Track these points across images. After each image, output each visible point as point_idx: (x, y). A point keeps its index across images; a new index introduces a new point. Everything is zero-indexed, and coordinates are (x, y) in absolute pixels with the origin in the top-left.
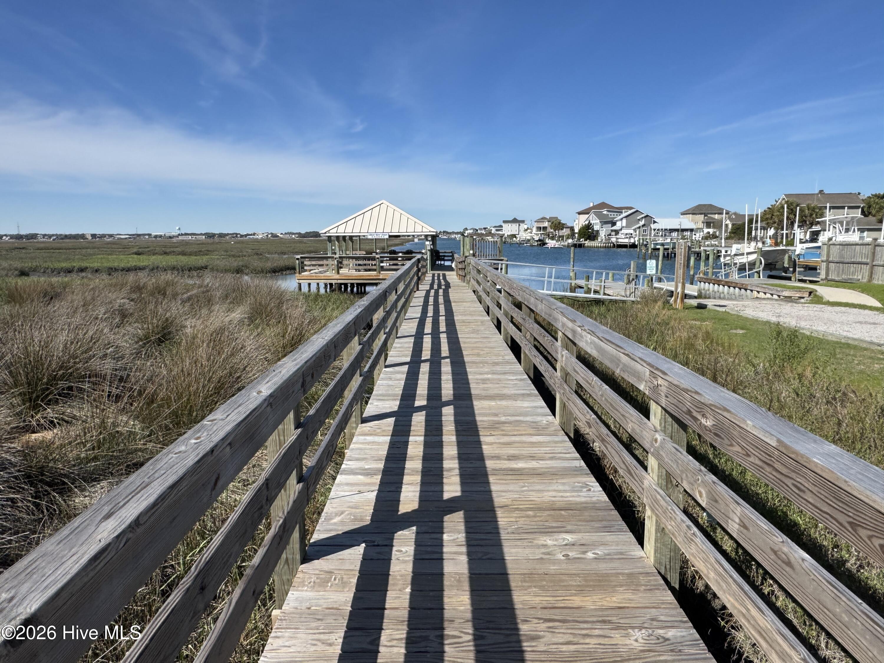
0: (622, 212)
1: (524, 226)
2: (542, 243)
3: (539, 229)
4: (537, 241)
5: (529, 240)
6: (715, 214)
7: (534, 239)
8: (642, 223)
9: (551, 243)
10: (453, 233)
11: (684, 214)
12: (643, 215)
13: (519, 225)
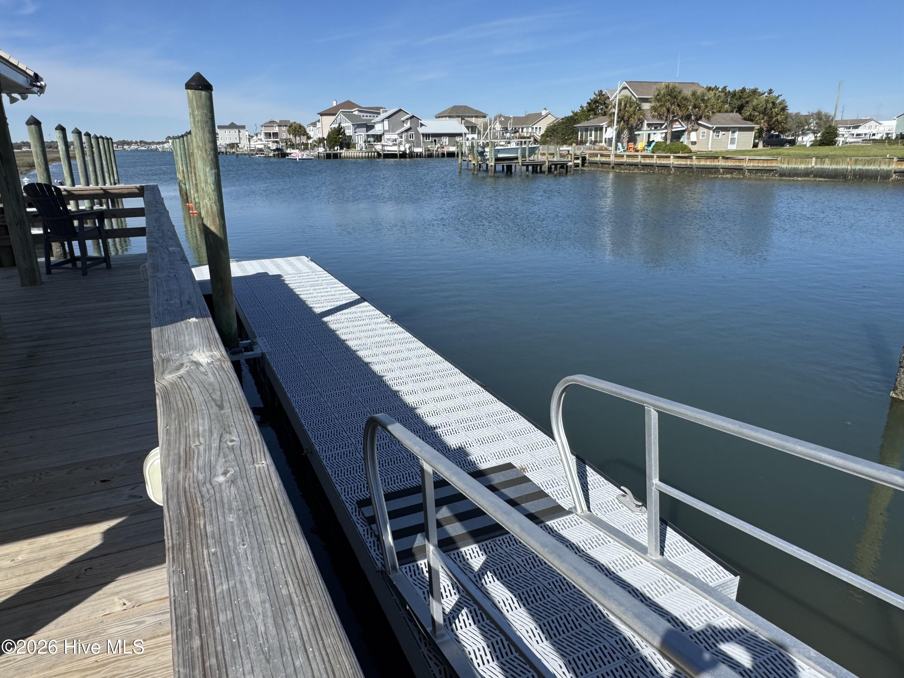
0: (379, 114)
1: (245, 133)
2: (281, 154)
3: (268, 135)
4: (274, 150)
5: (261, 150)
6: (472, 117)
7: (269, 148)
8: (407, 125)
9: (296, 154)
10: (153, 143)
11: (439, 117)
12: (408, 116)
13: (239, 132)
